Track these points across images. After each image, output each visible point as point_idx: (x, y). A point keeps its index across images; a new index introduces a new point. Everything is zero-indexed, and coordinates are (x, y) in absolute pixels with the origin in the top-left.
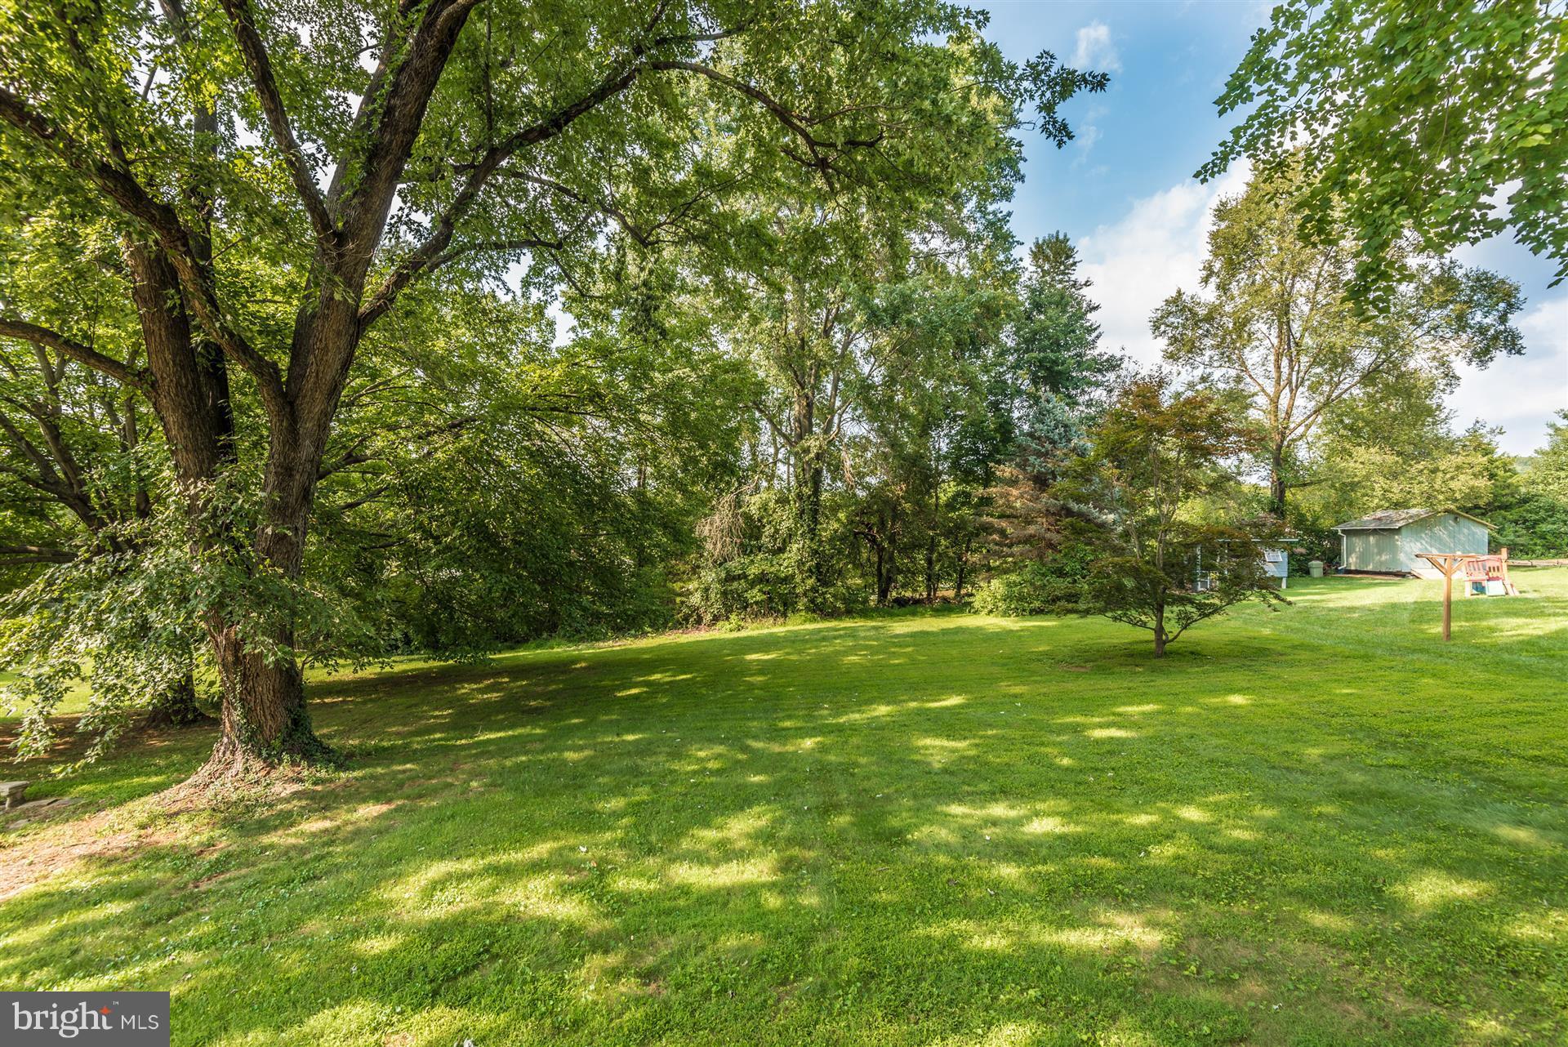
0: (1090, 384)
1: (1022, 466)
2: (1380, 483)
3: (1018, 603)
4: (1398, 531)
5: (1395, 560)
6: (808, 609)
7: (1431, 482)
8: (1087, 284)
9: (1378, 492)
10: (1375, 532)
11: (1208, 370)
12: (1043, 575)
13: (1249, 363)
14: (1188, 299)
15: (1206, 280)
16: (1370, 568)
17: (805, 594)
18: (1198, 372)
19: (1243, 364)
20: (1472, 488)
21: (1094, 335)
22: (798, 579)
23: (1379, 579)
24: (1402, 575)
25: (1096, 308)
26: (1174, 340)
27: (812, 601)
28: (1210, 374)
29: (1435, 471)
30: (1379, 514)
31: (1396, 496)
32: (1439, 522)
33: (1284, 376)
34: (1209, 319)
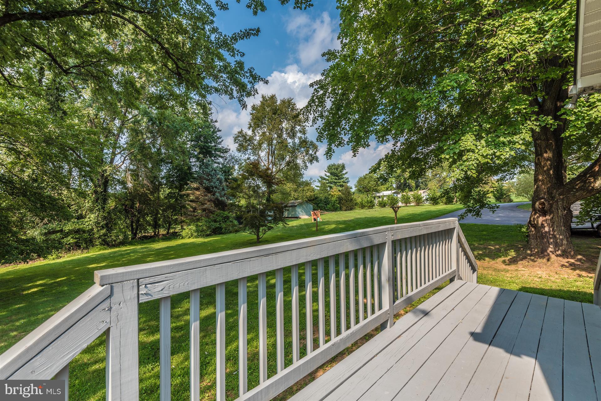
0: (220, 156)
1: (201, 184)
2: (293, 193)
3: (201, 233)
4: (296, 206)
5: (296, 214)
6: (101, 244)
7: (303, 193)
8: (216, 121)
9: (292, 196)
10: (291, 206)
11: (249, 156)
12: (209, 222)
13: (261, 156)
14: (244, 133)
15: (249, 128)
16: (290, 216)
17: (99, 238)
18: (247, 156)
19: (259, 156)
20: (310, 195)
21: (220, 140)
22: (95, 230)
23: (293, 219)
24: (297, 218)
25: (220, 131)
26: (240, 145)
27: (104, 240)
28: (250, 157)
29: (303, 190)
30: (293, 201)
31: (296, 197)
32: (304, 204)
33: (270, 161)
34: (249, 140)
